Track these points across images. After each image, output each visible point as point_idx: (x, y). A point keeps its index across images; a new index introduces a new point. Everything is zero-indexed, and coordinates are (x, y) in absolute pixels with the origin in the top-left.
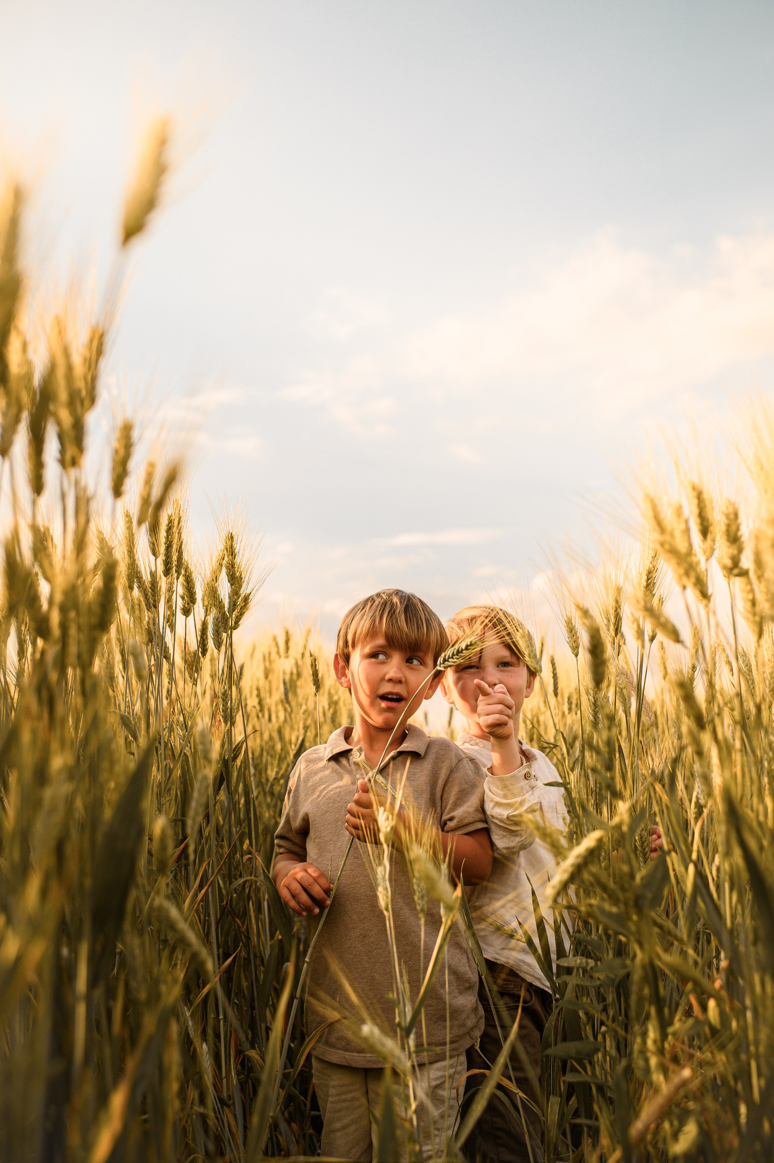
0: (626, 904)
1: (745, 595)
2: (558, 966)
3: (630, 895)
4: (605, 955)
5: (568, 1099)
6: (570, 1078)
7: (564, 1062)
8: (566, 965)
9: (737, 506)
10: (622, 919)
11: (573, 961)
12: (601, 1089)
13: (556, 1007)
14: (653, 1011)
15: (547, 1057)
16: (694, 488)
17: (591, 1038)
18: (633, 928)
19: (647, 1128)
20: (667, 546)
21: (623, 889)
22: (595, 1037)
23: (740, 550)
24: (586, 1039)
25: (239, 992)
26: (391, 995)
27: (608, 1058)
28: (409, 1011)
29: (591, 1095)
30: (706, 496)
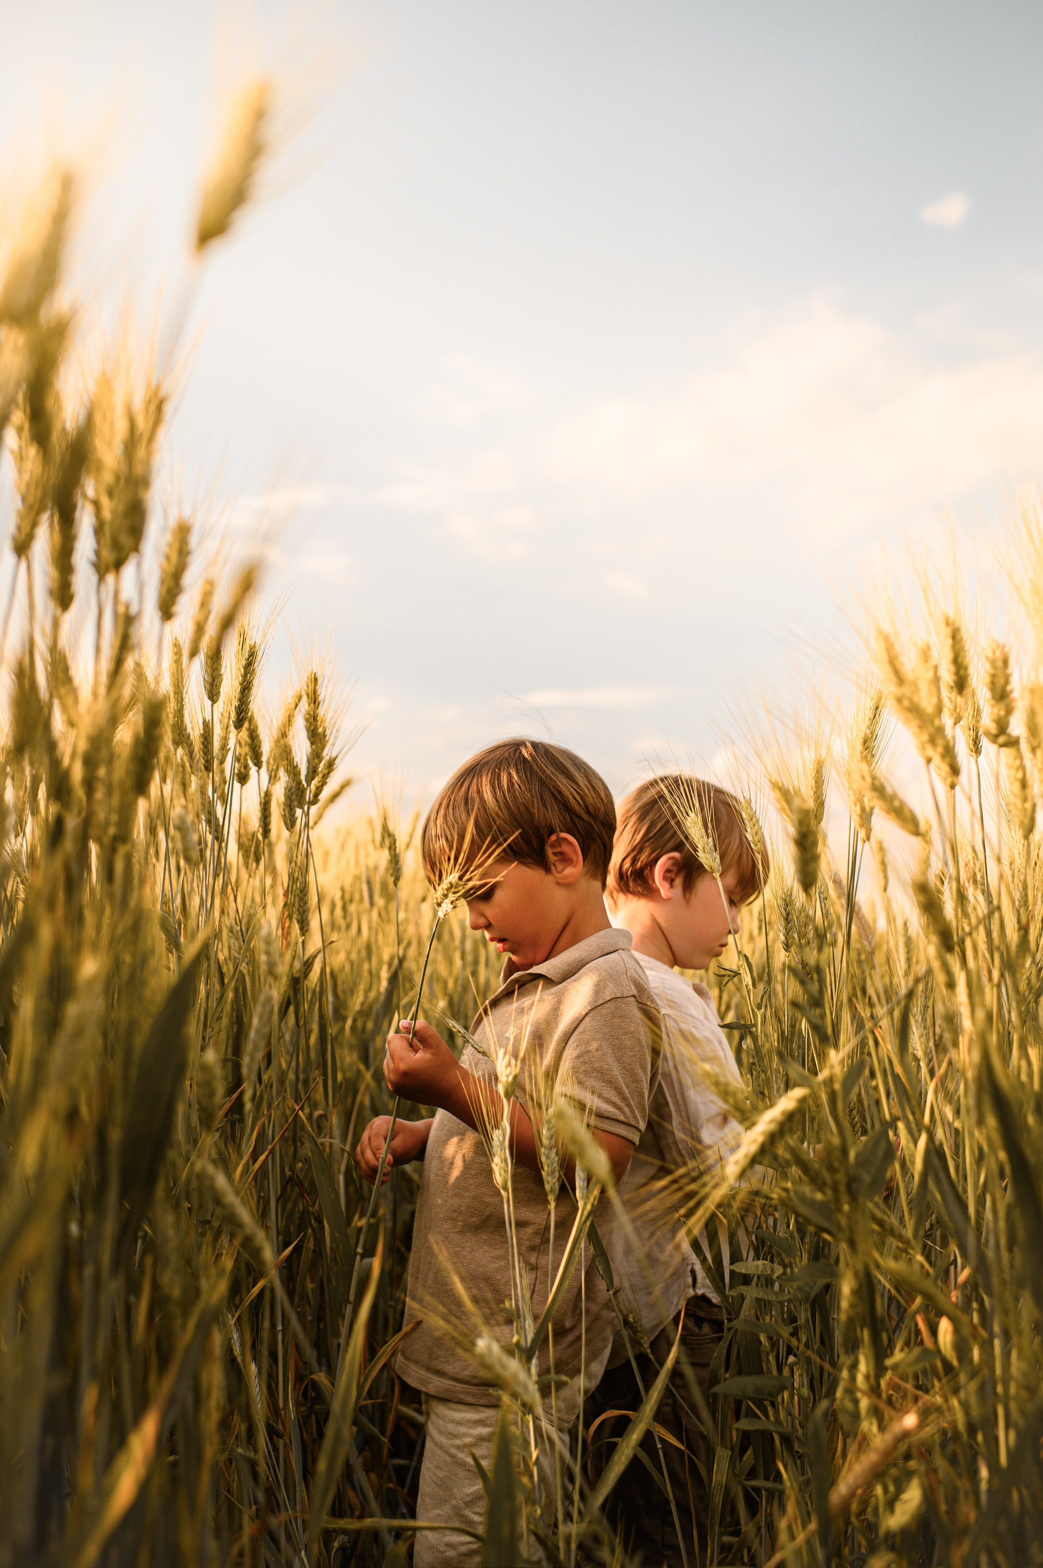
0: (835, 1190)
1: (1013, 772)
2: (732, 1272)
3: (841, 1177)
4: (798, 1260)
5: (742, 1452)
6: (745, 1424)
7: (738, 1403)
8: (744, 1271)
9: (1007, 649)
10: (829, 1210)
11: (752, 1266)
12: (786, 1440)
13: (729, 1329)
14: (866, 1334)
15: (715, 1395)
16: (948, 624)
17: (775, 1372)
18: (843, 1221)
19: (852, 1494)
20: (906, 703)
21: (831, 1169)
22: (780, 1369)
23: (1009, 711)
24: (768, 1373)
25: (304, 1295)
26: (507, 1304)
27: (796, 1398)
28: (529, 1327)
29: (773, 1450)
30: (965, 634)
